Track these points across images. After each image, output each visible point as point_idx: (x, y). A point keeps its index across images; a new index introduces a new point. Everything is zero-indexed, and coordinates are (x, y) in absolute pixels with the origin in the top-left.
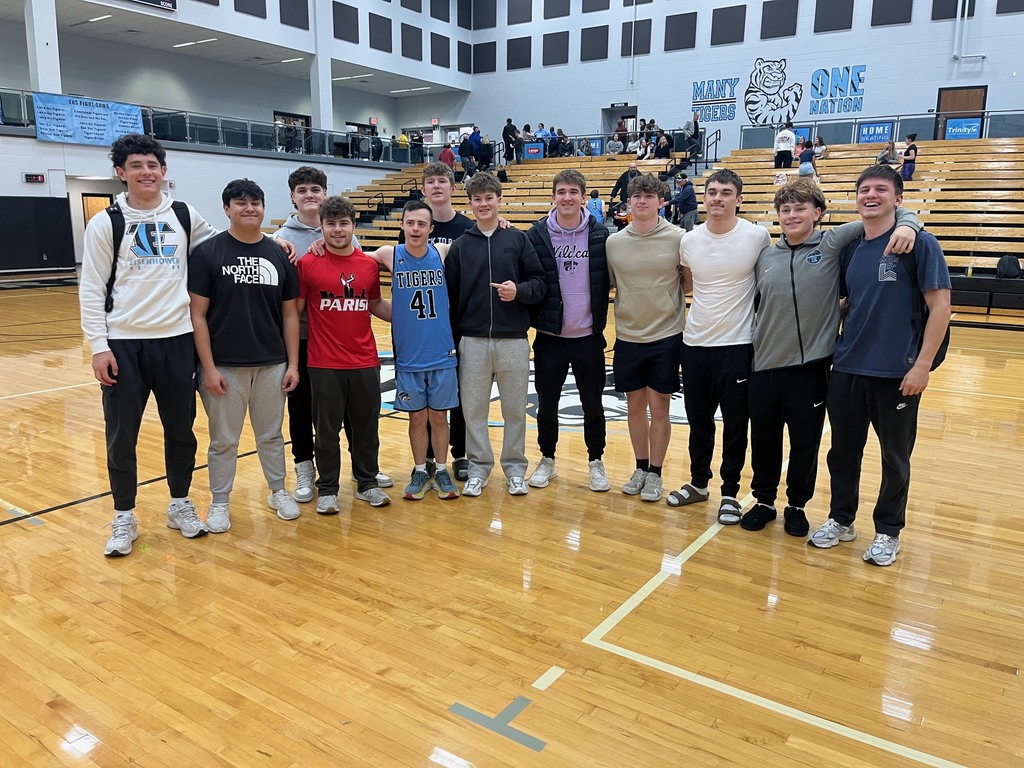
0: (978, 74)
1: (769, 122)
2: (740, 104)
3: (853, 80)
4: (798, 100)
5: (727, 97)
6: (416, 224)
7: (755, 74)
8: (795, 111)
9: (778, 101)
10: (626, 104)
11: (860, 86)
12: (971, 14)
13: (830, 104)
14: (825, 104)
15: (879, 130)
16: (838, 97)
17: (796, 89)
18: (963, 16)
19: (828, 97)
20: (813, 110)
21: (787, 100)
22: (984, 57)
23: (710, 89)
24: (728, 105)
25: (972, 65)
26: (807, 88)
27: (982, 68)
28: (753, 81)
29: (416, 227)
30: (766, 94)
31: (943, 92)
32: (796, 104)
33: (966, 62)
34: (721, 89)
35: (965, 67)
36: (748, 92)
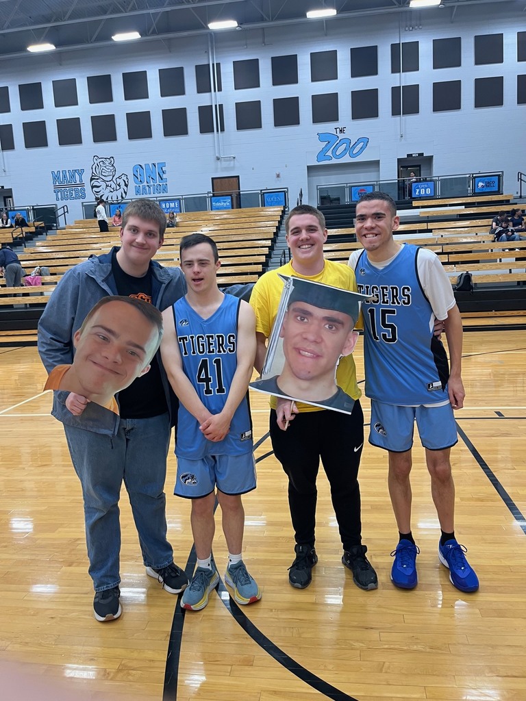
0: (233, 168)
1: (110, 199)
2: (88, 187)
3: (159, 171)
4: (126, 185)
5: (78, 182)
6: (196, 265)
7: (94, 167)
8: (126, 193)
9: (113, 186)
10: (3, 187)
11: (164, 176)
12: (223, 130)
13: (147, 188)
14: (144, 188)
15: (172, 205)
16: (152, 183)
17: (124, 178)
18: (218, 131)
19: (145, 184)
20: (138, 192)
21: (119, 185)
22: (234, 158)
23: (65, 176)
24: (79, 188)
25: (228, 163)
26: (131, 178)
27: (234, 164)
28: (94, 172)
29: (196, 268)
30: (104, 181)
31: (214, 180)
32: (125, 188)
33: (225, 161)
34: (73, 176)
35: (225, 164)
36: (92, 179)
